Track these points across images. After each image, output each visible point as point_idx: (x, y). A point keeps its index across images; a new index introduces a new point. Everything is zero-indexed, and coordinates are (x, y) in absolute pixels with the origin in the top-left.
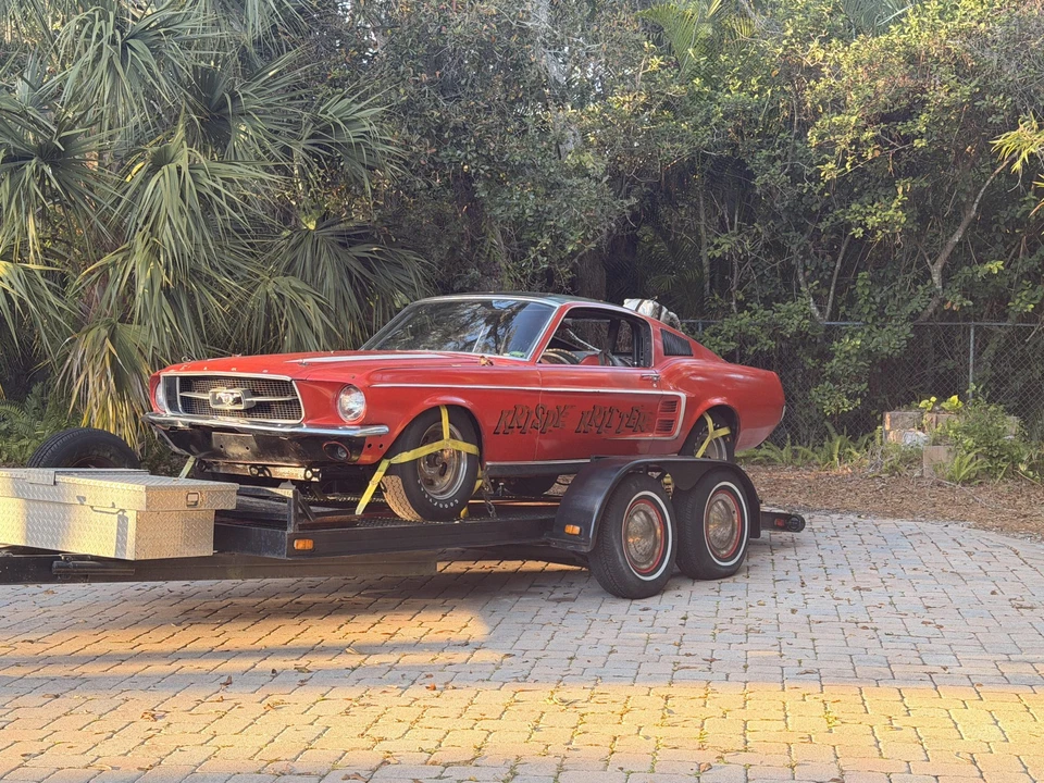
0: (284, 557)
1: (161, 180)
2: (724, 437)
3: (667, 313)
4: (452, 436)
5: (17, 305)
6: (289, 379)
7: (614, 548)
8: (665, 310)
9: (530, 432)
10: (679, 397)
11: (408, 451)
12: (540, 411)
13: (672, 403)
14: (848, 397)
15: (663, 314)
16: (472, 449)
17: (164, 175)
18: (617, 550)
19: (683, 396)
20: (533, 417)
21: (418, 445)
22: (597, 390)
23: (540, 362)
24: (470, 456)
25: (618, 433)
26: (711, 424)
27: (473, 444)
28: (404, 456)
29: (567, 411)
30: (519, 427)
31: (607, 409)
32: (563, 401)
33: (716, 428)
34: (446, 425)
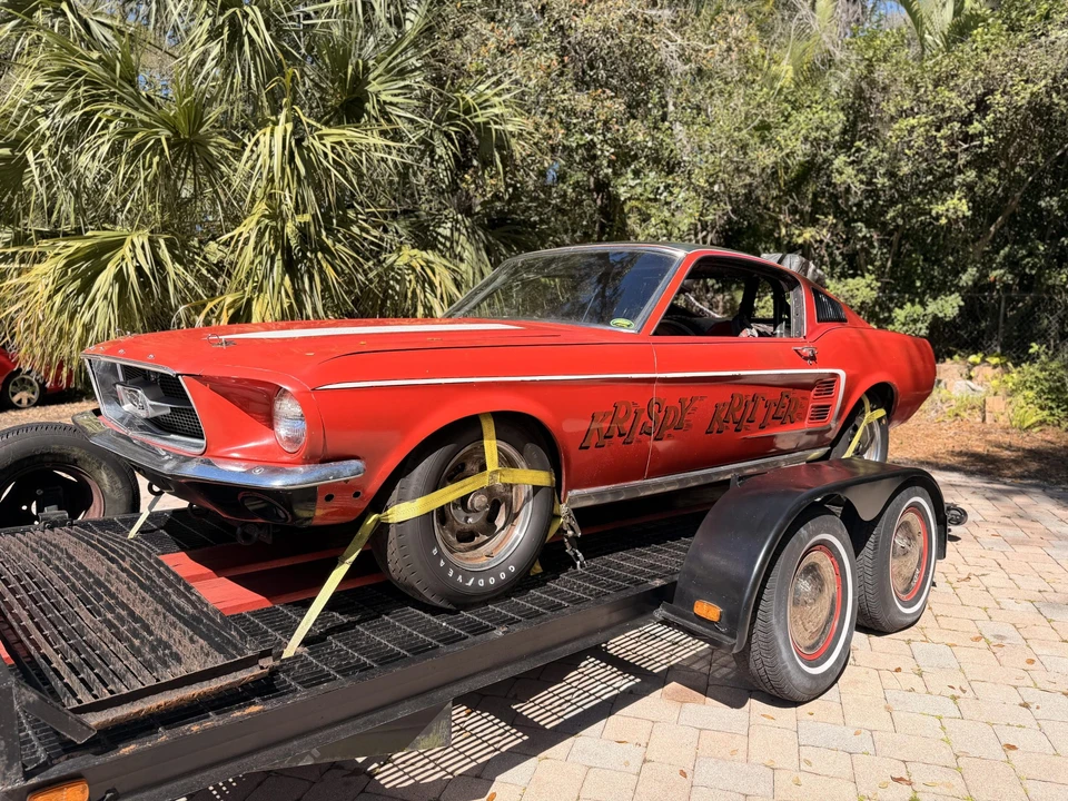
2: (879, 420)
3: (815, 271)
7: (775, 639)
8: (811, 266)
9: (639, 441)
10: (835, 375)
11: (414, 498)
12: (655, 409)
13: (828, 384)
15: (810, 270)
16: (543, 478)
18: (781, 641)
19: (842, 373)
20: (644, 417)
21: (436, 484)
22: (737, 373)
23: (655, 334)
24: (536, 489)
25: (762, 427)
26: (867, 405)
27: (543, 469)
28: (403, 511)
29: (694, 405)
30: (620, 435)
31: (750, 399)
32: (687, 392)
33: (872, 410)
34: (491, 447)
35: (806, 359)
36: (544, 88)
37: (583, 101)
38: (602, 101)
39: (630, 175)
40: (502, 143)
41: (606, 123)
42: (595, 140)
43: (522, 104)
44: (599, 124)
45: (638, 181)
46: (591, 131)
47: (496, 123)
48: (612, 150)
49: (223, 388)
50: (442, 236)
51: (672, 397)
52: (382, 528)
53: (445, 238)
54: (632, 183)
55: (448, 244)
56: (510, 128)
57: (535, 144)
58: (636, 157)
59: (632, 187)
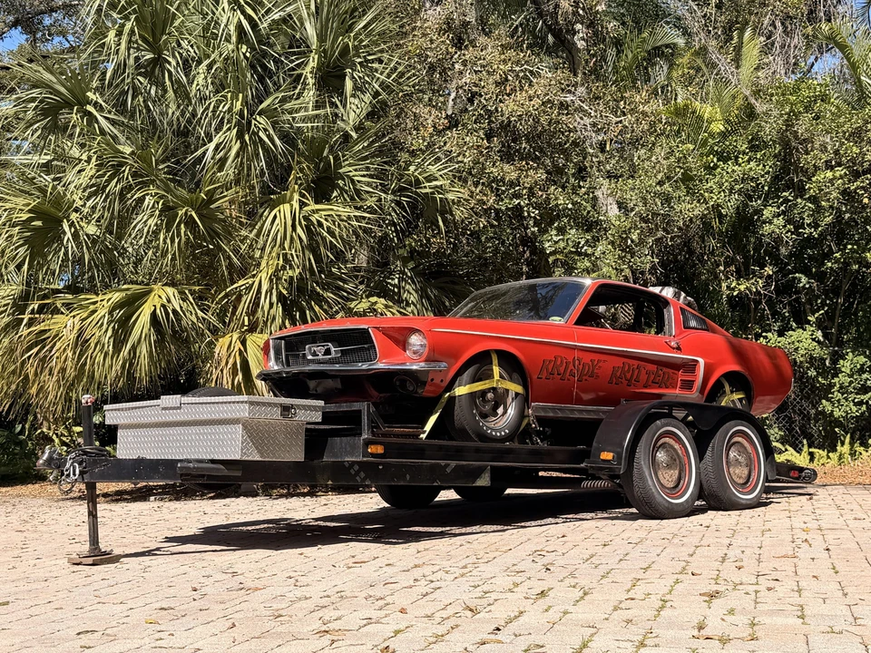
0: (360, 459)
1: (278, 214)
2: (740, 400)
3: (685, 297)
4: (501, 376)
5: (171, 315)
6: (366, 327)
7: (644, 472)
8: (683, 295)
9: (569, 380)
10: (697, 361)
11: (465, 385)
12: (577, 362)
13: (691, 367)
14: (855, 404)
15: (682, 297)
16: (519, 389)
17: (280, 211)
18: (647, 474)
19: (701, 361)
20: (571, 366)
21: (475, 380)
22: (625, 349)
23: (576, 324)
24: (517, 394)
25: (645, 387)
26: (727, 388)
27: (519, 384)
28: (461, 390)
29: (600, 364)
30: (559, 374)
31: (635, 367)
32: (596, 357)
33: (732, 392)
34: (496, 370)
35: (674, 348)
36: (476, 162)
37: (509, 171)
38: (526, 171)
39: (554, 232)
40: (445, 209)
41: (531, 189)
42: (522, 203)
43: (460, 177)
44: (525, 191)
45: (561, 237)
46: (517, 196)
47: (439, 193)
48: (537, 212)
49: (386, 332)
50: (391, 285)
51: (587, 358)
52: (452, 399)
53: (394, 286)
54: (555, 239)
55: (396, 290)
56: (450, 196)
57: (472, 209)
58: (558, 217)
59: (556, 242)
